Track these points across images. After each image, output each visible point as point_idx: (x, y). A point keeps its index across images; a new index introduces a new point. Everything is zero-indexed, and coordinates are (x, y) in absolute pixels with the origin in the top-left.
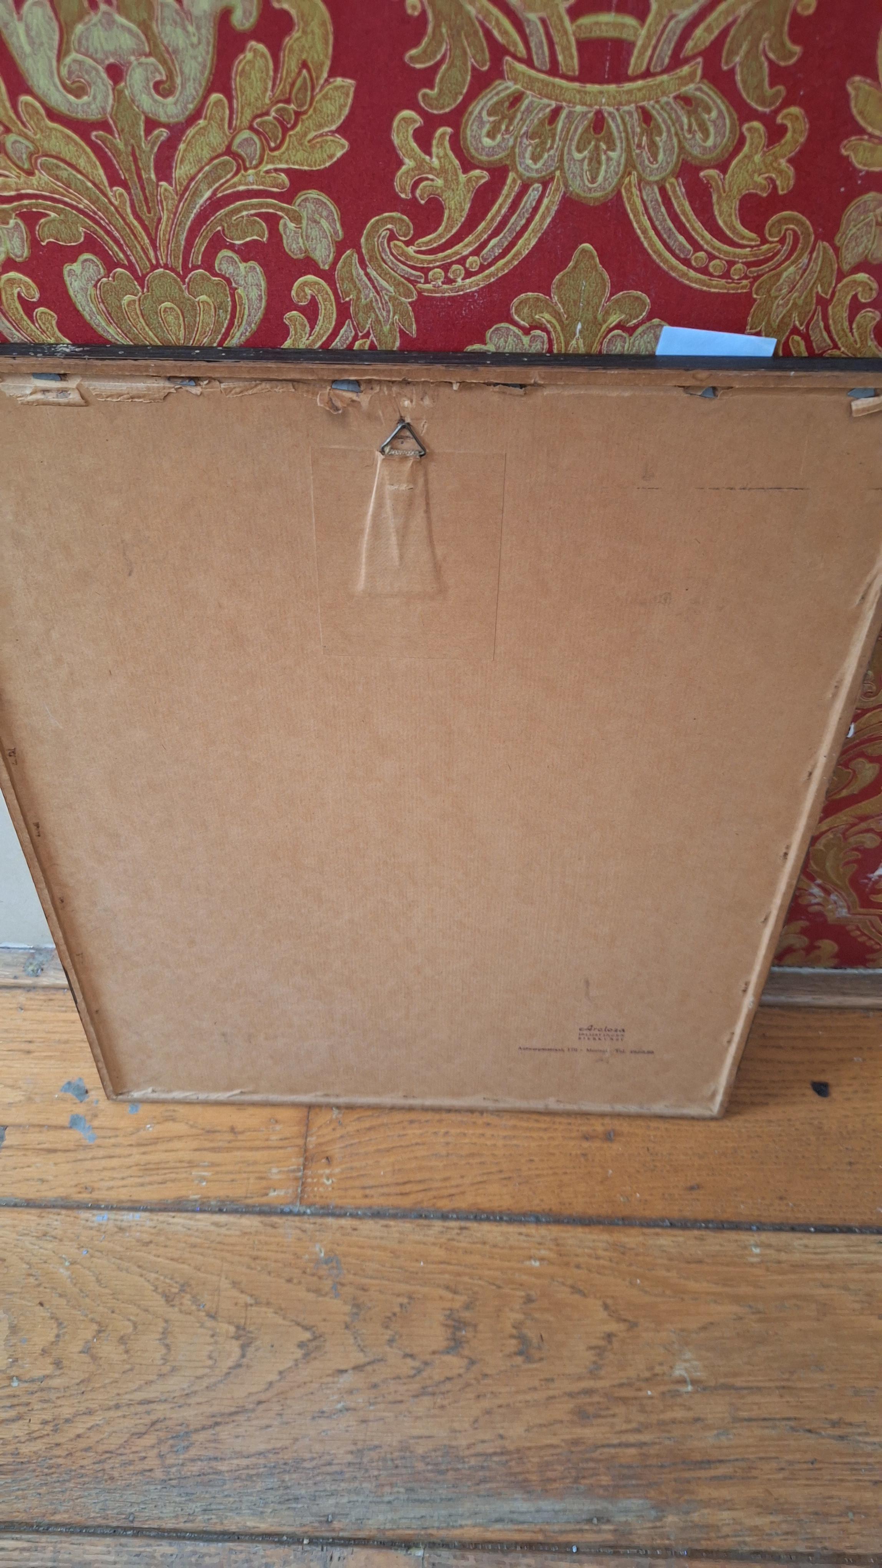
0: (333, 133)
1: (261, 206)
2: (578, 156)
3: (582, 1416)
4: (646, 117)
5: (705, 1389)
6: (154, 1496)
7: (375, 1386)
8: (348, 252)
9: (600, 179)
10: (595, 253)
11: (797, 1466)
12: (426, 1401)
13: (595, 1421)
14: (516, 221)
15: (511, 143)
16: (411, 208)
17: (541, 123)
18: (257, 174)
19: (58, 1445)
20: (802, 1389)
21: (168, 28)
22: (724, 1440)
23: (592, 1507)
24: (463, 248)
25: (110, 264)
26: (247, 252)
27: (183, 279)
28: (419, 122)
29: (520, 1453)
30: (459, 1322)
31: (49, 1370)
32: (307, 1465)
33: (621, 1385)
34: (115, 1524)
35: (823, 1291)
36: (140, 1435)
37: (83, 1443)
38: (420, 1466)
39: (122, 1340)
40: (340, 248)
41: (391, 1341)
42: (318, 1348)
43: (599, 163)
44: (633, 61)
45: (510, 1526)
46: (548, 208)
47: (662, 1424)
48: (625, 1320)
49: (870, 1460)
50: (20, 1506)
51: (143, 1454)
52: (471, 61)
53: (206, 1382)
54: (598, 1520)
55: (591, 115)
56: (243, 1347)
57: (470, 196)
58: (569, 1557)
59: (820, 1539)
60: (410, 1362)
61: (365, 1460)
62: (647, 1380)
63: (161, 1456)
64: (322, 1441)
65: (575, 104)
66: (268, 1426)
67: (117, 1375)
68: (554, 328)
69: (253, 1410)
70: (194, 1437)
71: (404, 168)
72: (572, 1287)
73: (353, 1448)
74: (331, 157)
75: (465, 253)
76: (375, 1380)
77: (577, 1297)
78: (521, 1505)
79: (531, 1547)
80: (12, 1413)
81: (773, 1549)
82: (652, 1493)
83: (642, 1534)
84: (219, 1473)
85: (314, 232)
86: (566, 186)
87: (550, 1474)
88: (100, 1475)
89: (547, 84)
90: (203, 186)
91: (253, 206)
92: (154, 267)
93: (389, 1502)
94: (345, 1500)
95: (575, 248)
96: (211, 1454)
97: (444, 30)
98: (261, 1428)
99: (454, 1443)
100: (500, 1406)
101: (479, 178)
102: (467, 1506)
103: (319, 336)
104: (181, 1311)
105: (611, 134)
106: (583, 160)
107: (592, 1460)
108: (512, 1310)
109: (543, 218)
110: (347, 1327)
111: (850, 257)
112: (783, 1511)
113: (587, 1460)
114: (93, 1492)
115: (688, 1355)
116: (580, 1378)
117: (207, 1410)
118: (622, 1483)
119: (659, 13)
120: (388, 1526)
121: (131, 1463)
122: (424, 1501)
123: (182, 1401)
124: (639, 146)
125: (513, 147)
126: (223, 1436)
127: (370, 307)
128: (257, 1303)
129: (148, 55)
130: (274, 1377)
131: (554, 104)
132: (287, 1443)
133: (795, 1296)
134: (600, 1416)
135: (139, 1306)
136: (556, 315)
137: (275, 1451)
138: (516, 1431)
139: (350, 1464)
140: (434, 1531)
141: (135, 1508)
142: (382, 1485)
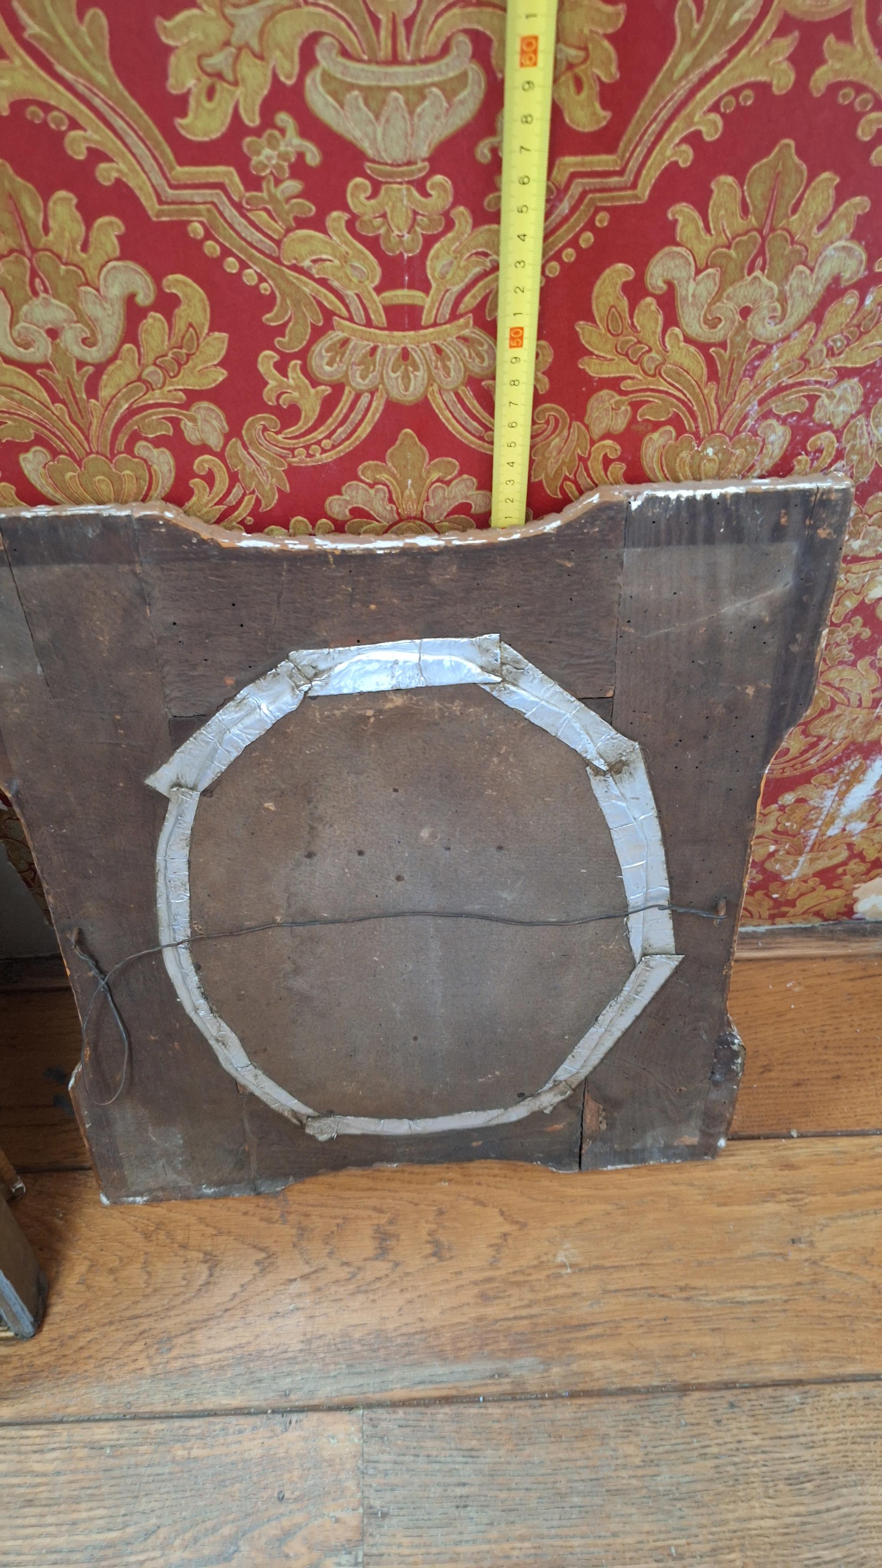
0: (215, 366)
1: (166, 412)
2: (393, 375)
3: (485, 1298)
4: (438, 350)
5: (581, 1270)
6: (147, 1387)
7: (319, 1289)
8: (234, 440)
9: (411, 388)
10: (414, 435)
11: (653, 1323)
12: (361, 1297)
13: (496, 1302)
14: (355, 417)
15: (345, 368)
16: (277, 410)
17: (365, 356)
18: (162, 393)
19: (64, 1356)
20: (658, 1265)
21: (90, 306)
22: (596, 1308)
23: (494, 1366)
24: (318, 435)
25: (55, 453)
26: (158, 442)
27: (111, 461)
28: (277, 358)
29: (436, 1332)
30: (385, 1234)
32: (267, 1354)
33: (515, 1273)
34: (116, 1412)
35: (674, 1188)
36: (131, 1343)
37: (84, 1353)
38: (358, 1348)
39: (111, 1271)
40: (227, 437)
41: (330, 1254)
42: (271, 1264)
43: (409, 379)
44: (424, 317)
45: (430, 1386)
46: (377, 409)
47: (547, 1300)
48: (517, 1222)
49: (710, 1313)
51: (134, 1357)
52: (309, 320)
53: (181, 1298)
54: (499, 1375)
55: (399, 350)
56: (210, 1269)
57: (319, 402)
58: (477, 1405)
59: (671, 1375)
60: (347, 1269)
61: (313, 1346)
62: (535, 1267)
63: (149, 1357)
64: (277, 1335)
65: (387, 344)
66: (234, 1328)
67: (109, 1299)
68: (391, 482)
69: (221, 1317)
70: (175, 1341)
71: (269, 387)
72: (474, 1199)
73: (302, 1338)
74: (215, 381)
75: (320, 437)
76: (318, 1285)
77: (478, 1207)
78: (439, 1370)
79: (447, 1400)
81: (634, 1385)
82: (541, 1352)
83: (533, 1383)
84: (197, 1366)
85: (207, 428)
86: (388, 393)
87: (460, 1345)
89: (366, 332)
90: (122, 402)
91: (160, 413)
92: (88, 454)
93: (334, 1377)
94: (299, 1378)
95: (399, 432)
96: (189, 1352)
97: (288, 302)
98: (229, 1329)
99: (383, 1328)
100: (420, 1296)
101: (323, 391)
102: (396, 1374)
103: (217, 494)
104: (157, 1244)
105: (414, 361)
106: (397, 378)
107: (493, 1331)
108: (427, 1222)
109: (374, 414)
110: (294, 1246)
111: (597, 430)
112: (641, 1357)
113: (489, 1332)
114: (97, 1389)
115: (567, 1245)
116: (482, 1269)
117: (184, 1319)
118: (518, 1346)
119: (438, 289)
120: (334, 1395)
121: (125, 1364)
122: (361, 1373)
123: (163, 1315)
124: (436, 368)
125: (347, 371)
126: (199, 1338)
127: (253, 474)
128: (221, 1233)
129: (77, 322)
130: (237, 1289)
131: (372, 345)
132: (251, 1339)
133: (651, 1194)
134: (500, 1298)
135: (123, 1244)
136: (393, 474)
137: (241, 1346)
138: (433, 1315)
139: (301, 1350)
140: (370, 1395)
141: (131, 1398)
142: (328, 1364)
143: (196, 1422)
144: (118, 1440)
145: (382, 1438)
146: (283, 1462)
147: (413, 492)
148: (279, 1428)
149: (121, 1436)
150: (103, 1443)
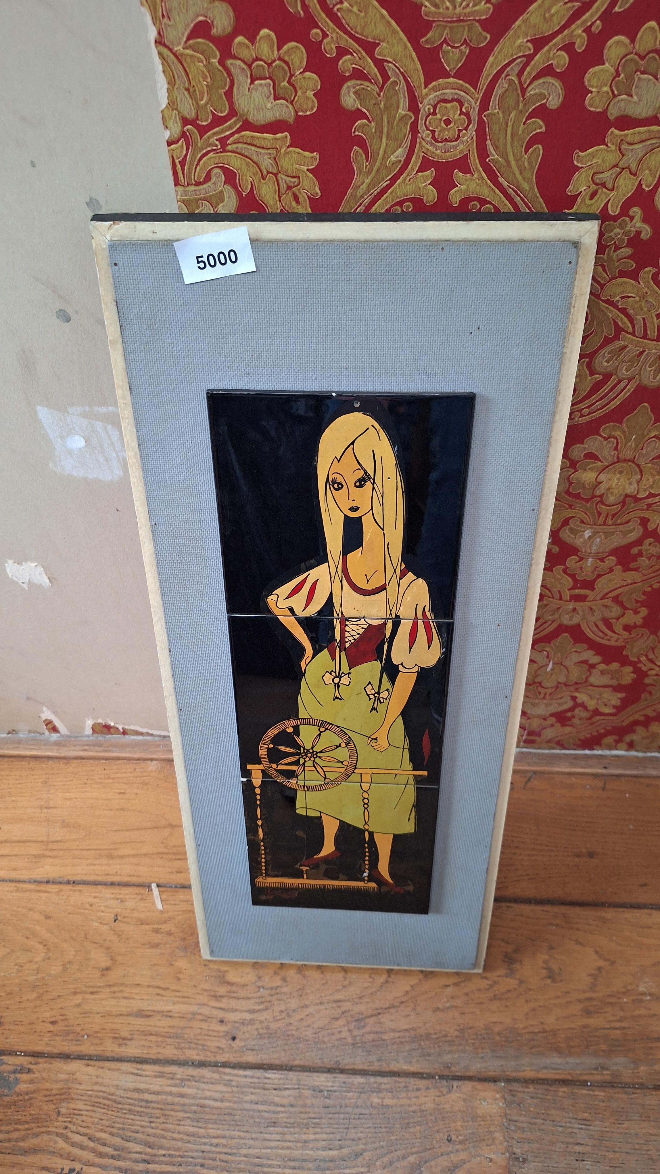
2: (649, 369)
3: (588, 1012)
5: (657, 998)
6: (350, 1052)
7: (467, 994)
10: (649, 407)
12: (497, 1003)
13: (596, 1016)
14: (612, 395)
15: (617, 364)
17: (634, 356)
19: (290, 1024)
23: (597, 1061)
24: (582, 405)
29: (554, 1032)
30: (512, 958)
31: (279, 983)
32: (434, 1036)
33: (609, 996)
34: (329, 1066)
36: (337, 1019)
37: (305, 1023)
38: (497, 1038)
45: (551, 1071)
46: (629, 390)
47: (634, 1017)
48: (608, 960)
50: (275, 1056)
51: (339, 1029)
52: (605, 334)
53: (370, 991)
54: (601, 1068)
57: (591, 385)
58: (586, 1088)
60: (486, 981)
61: (466, 1035)
62: (623, 993)
63: (350, 1031)
64: (440, 1024)
65: (652, 350)
66: (408, 1016)
67: (318, 986)
68: (621, 437)
69: (399, 1006)
70: (367, 1021)
72: (575, 941)
73: (458, 1028)
76: (466, 991)
77: (579, 946)
78: (557, 1060)
79: (564, 1082)
80: (262, 1007)
82: (631, 1055)
83: (626, 1076)
84: (383, 1040)
86: (640, 380)
87: (572, 1044)
88: (317, 1040)
89: (640, 342)
93: (482, 1058)
94: (457, 1056)
95: (639, 405)
96: (378, 1030)
98: (404, 1016)
99: (515, 1026)
100: (540, 1006)
101: (596, 378)
102: (526, 1060)
106: (651, 371)
107: (595, 1036)
108: (542, 952)
109: (625, 394)
113: (592, 1036)
115: (646, 980)
116: (585, 992)
117: (373, 1005)
118: (613, 1049)
120: (483, 1070)
121: (333, 1034)
122: (501, 1057)
123: (357, 1001)
125: (618, 366)
126: (383, 1020)
130: (408, 988)
131: (641, 350)
132: (420, 1025)
134: (598, 1013)
136: (624, 432)
137: (414, 1029)
138: (550, 1020)
139: (457, 1037)
140: (509, 1073)
141: (338, 1059)
142: (476, 1048)
143: (386, 1080)
144: (332, 1087)
145: (519, 1105)
146: (449, 1114)
147: (633, 444)
148: (445, 1090)
149: (334, 1084)
150: (322, 1088)
